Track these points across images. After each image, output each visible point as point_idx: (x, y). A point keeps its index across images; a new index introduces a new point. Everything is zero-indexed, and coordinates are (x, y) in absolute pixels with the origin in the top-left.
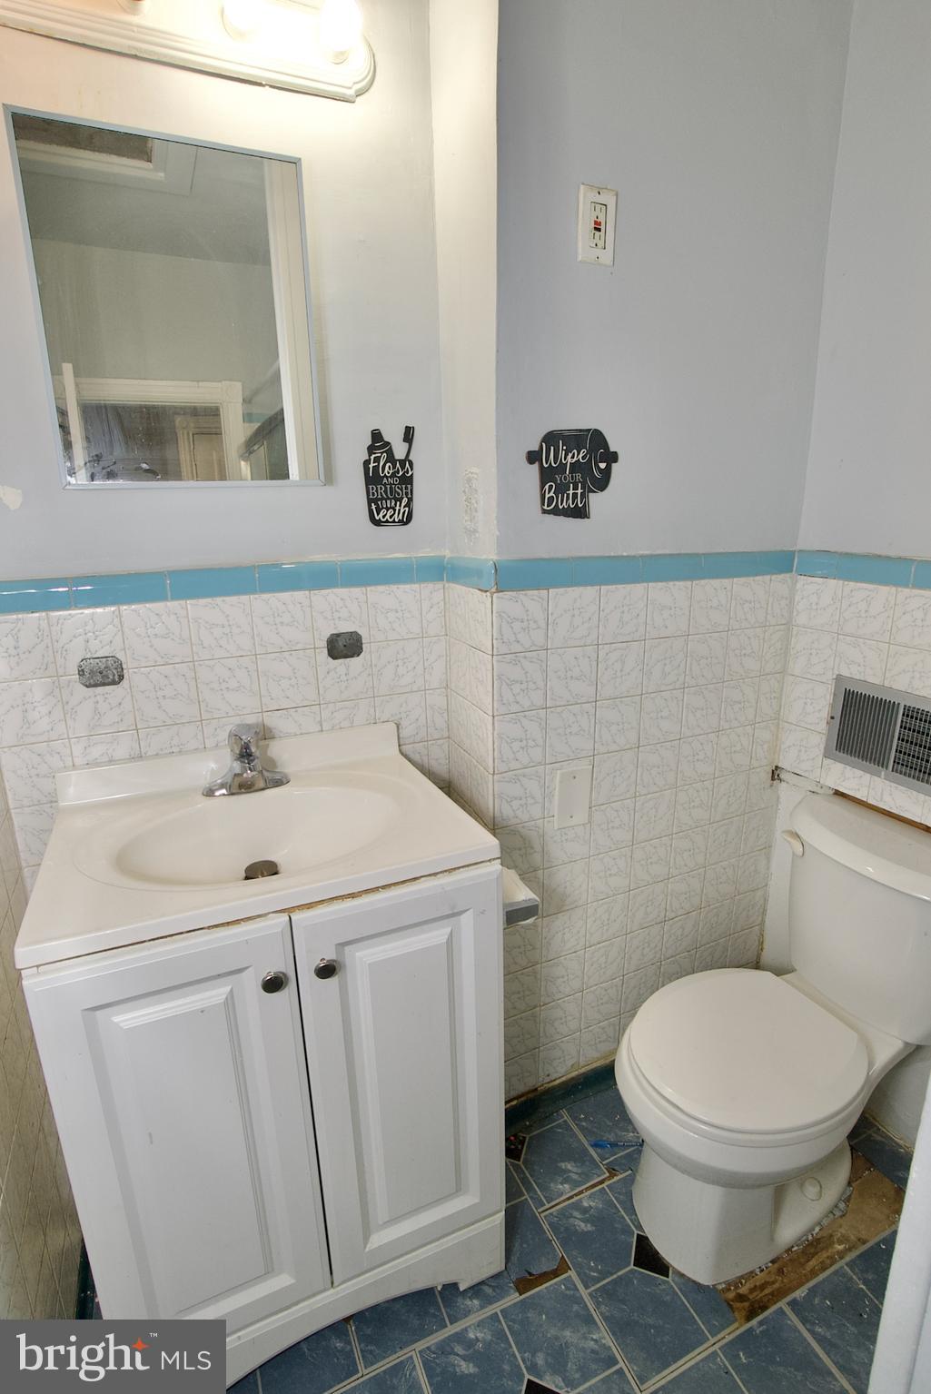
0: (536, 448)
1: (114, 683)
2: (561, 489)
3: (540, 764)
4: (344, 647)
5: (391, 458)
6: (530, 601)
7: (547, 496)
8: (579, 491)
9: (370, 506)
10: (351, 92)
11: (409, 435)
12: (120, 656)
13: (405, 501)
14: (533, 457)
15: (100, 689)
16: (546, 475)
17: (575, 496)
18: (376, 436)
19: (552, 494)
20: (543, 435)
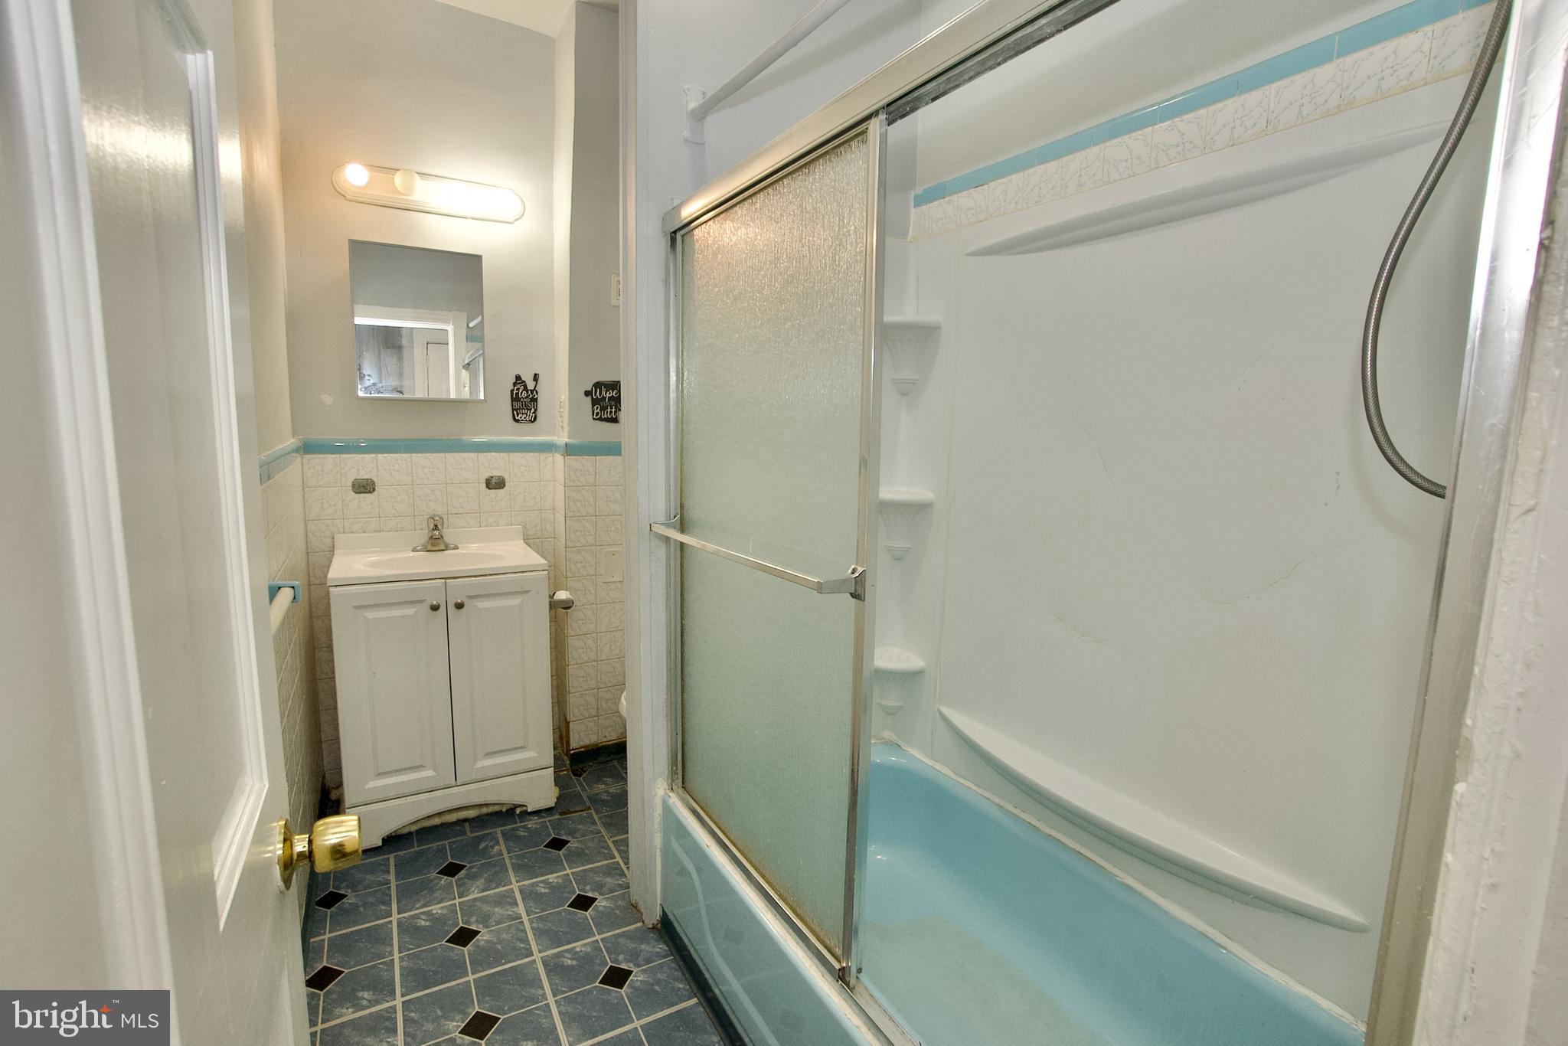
0: (590, 389)
1: (370, 492)
2: (604, 409)
3: (592, 545)
4: (495, 484)
5: (526, 388)
6: (587, 462)
7: (595, 411)
8: (614, 410)
9: (513, 412)
10: (512, 221)
11: (536, 378)
12: (375, 479)
13: (533, 410)
14: (587, 393)
15: (362, 495)
16: (594, 402)
17: (611, 412)
18: (518, 378)
19: (598, 411)
20: (594, 382)
